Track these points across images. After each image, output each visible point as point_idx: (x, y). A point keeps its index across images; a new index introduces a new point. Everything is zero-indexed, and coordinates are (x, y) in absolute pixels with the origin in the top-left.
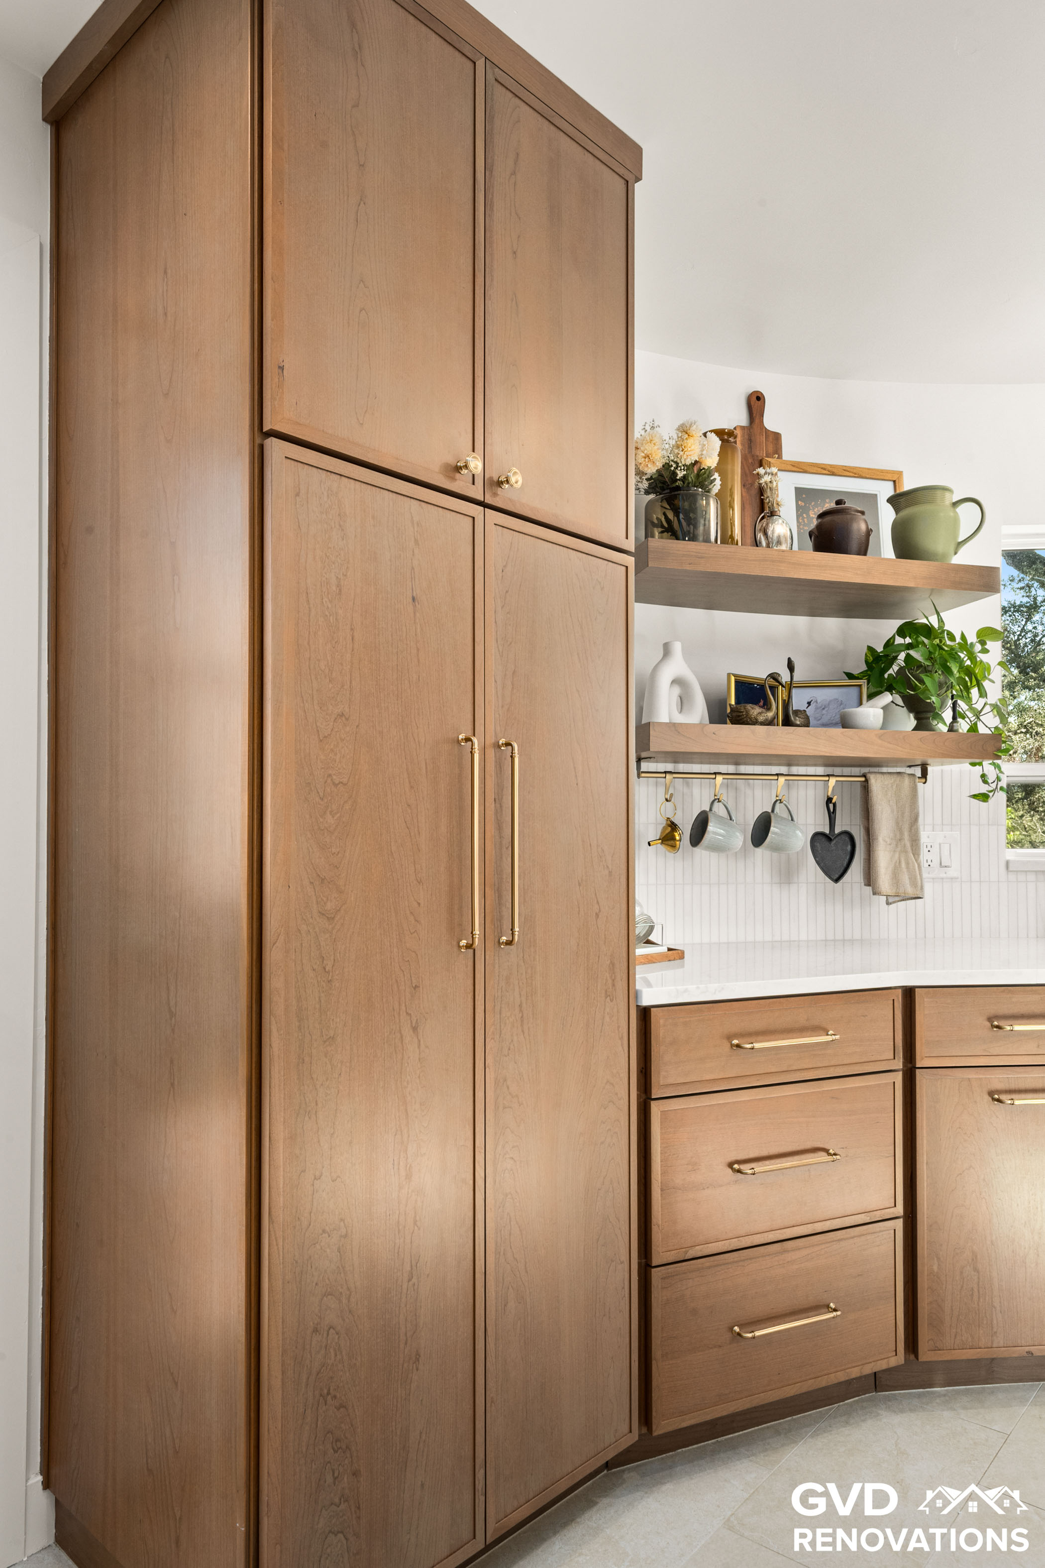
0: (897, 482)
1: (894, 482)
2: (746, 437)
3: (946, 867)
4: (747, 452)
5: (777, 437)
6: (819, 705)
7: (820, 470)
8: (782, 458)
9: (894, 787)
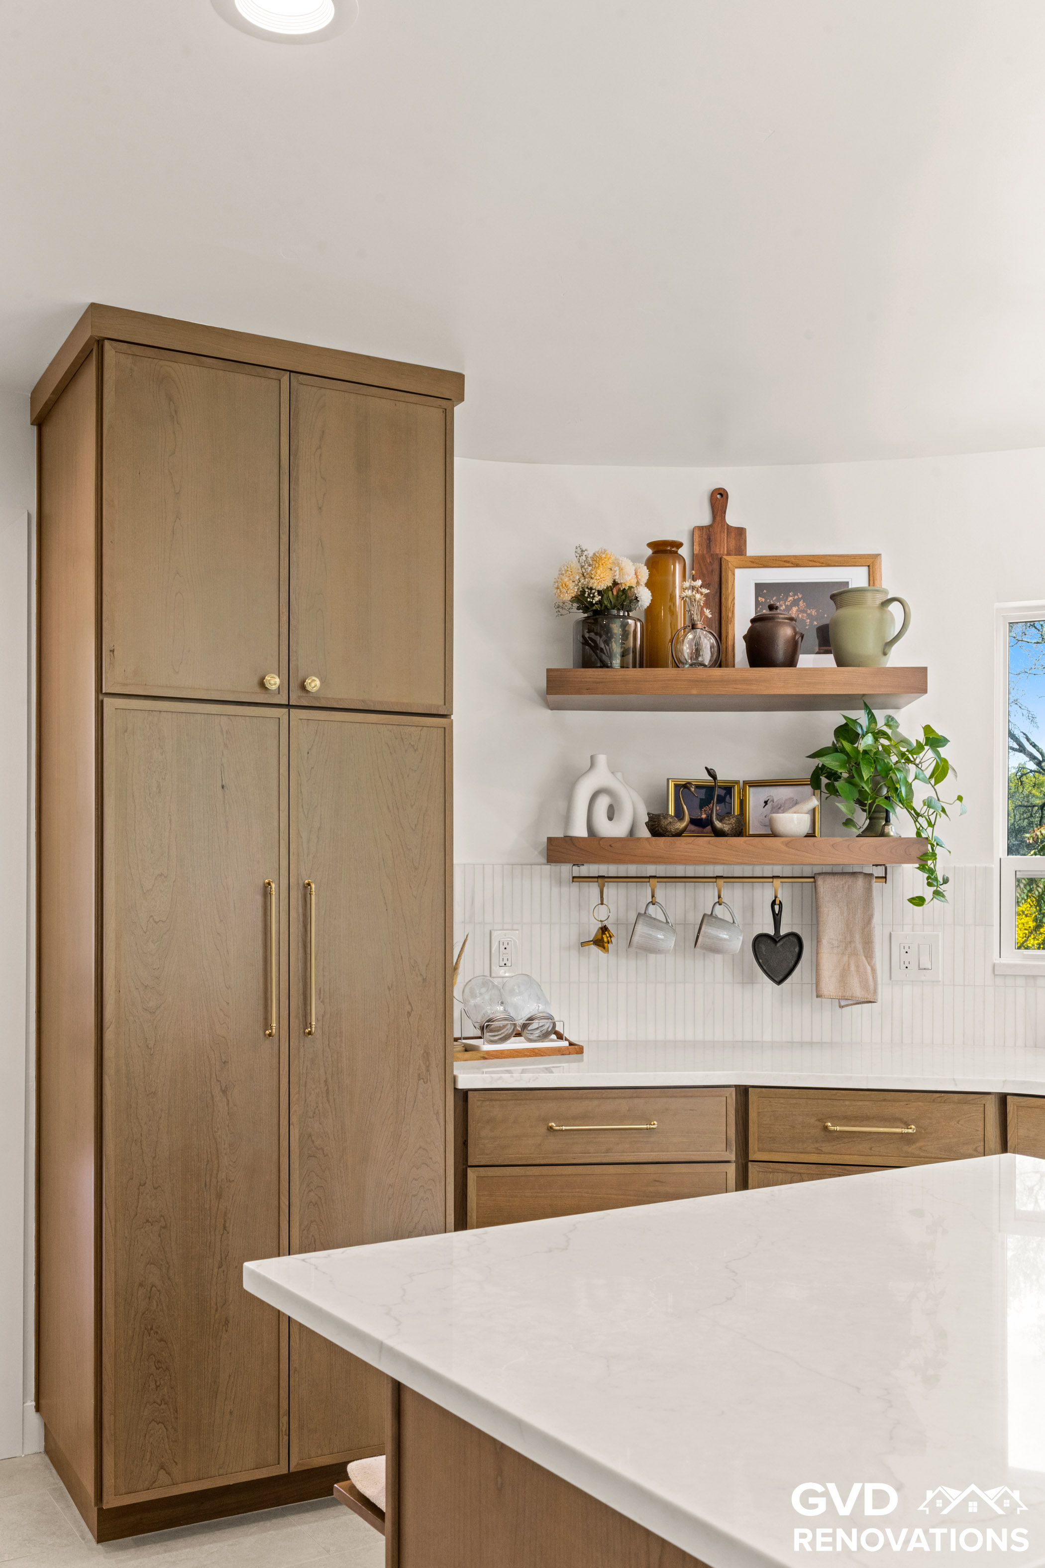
0: (871, 567)
1: (869, 566)
2: (705, 537)
3: (925, 969)
4: (705, 552)
5: (740, 532)
6: (775, 804)
7: (782, 563)
8: (746, 555)
9: (846, 888)
